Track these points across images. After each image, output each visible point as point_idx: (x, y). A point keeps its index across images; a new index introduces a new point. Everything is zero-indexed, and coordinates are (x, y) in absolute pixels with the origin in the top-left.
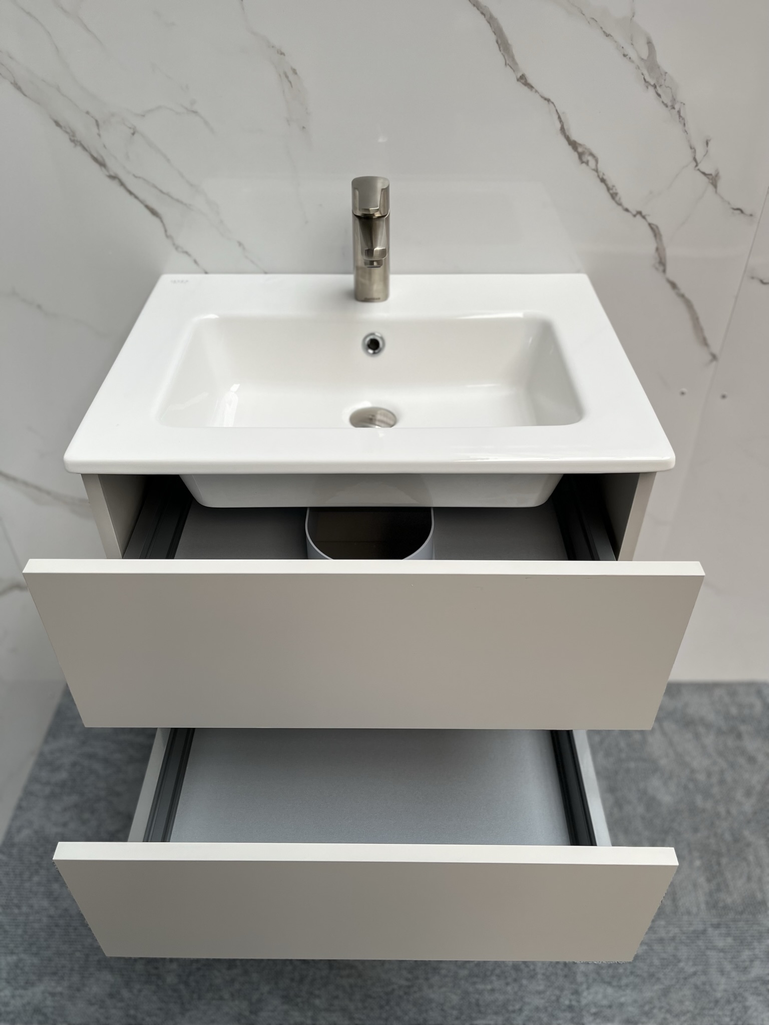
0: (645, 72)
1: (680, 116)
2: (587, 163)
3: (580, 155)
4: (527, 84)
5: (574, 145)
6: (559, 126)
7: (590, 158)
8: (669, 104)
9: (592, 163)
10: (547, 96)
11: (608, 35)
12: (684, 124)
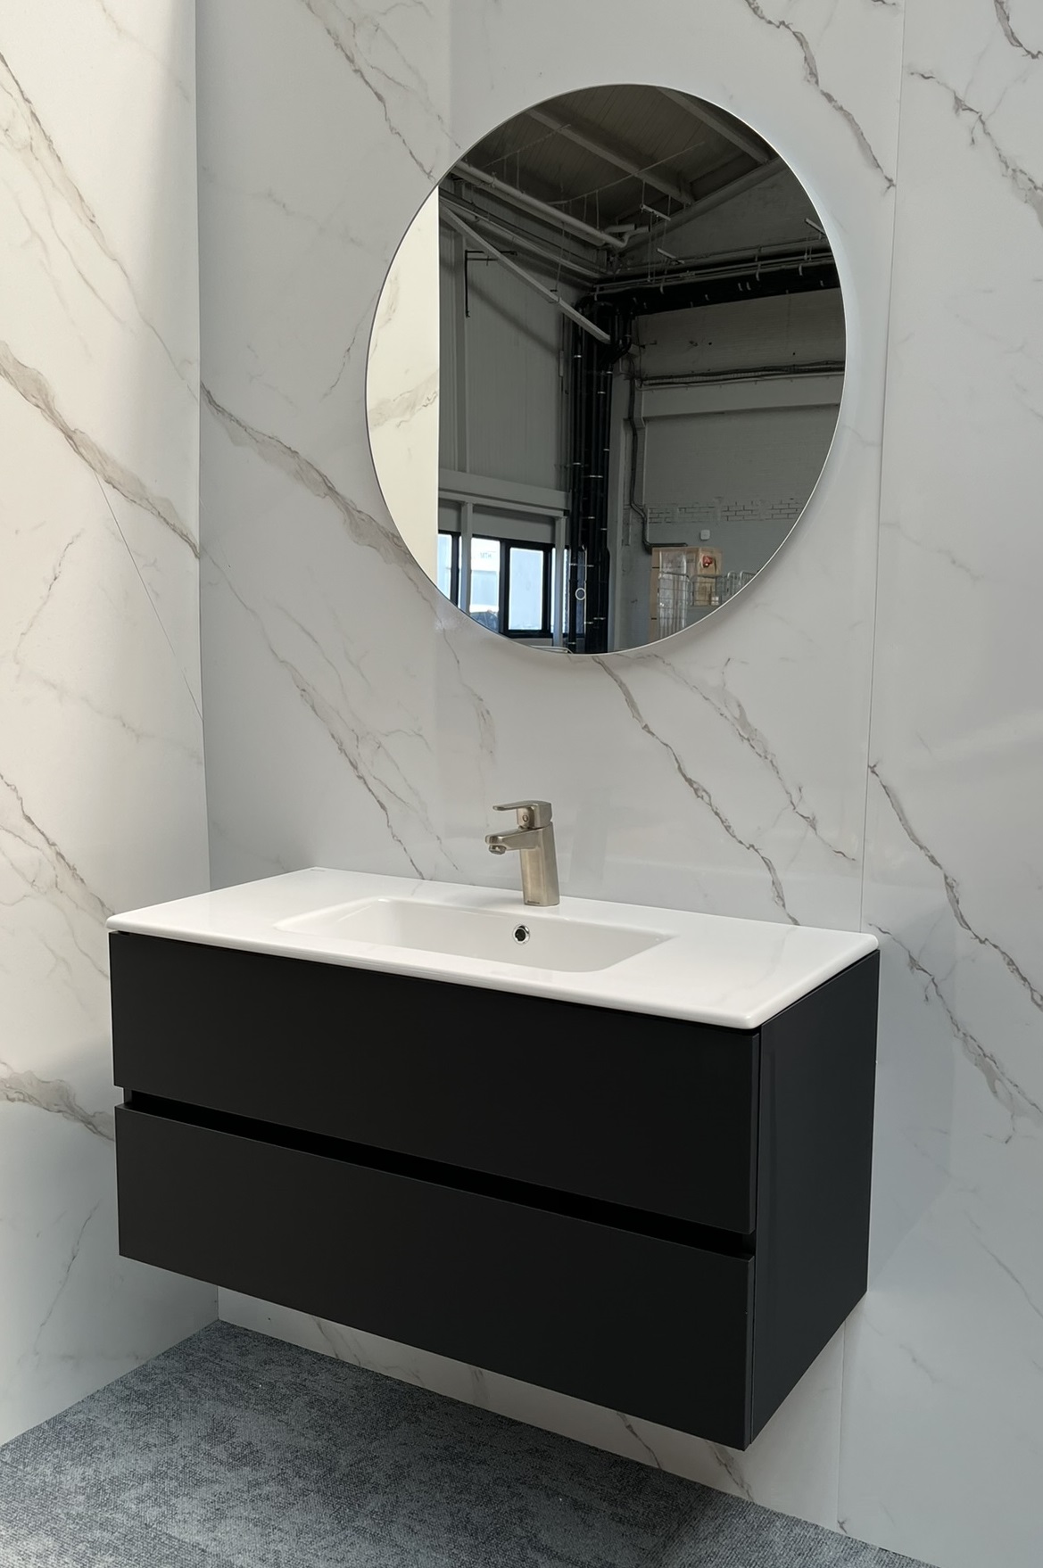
0: (740, 729)
1: (773, 765)
2: (702, 798)
3: (696, 791)
4: (650, 732)
5: (690, 782)
6: (677, 766)
7: (704, 794)
8: (763, 755)
9: (706, 797)
10: (665, 742)
11: (707, 699)
12: (778, 773)
